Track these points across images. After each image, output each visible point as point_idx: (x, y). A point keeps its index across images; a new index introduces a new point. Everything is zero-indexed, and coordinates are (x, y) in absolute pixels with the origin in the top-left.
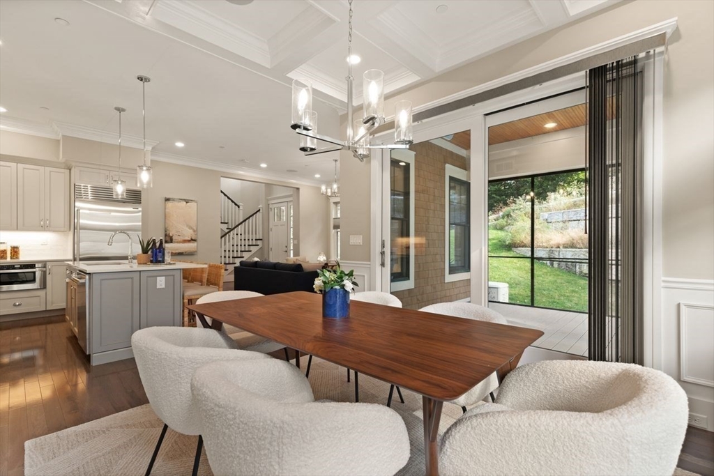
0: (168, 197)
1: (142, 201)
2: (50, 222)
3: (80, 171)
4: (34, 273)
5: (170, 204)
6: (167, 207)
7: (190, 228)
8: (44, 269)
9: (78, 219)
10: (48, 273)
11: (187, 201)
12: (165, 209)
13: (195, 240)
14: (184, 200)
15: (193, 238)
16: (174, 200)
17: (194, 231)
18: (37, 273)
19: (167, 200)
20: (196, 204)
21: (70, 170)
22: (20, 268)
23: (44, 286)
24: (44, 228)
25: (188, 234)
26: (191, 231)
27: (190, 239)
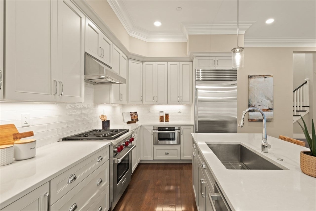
0: (251, 74)
1: (238, 78)
2: (182, 98)
3: (198, 60)
4: (175, 133)
5: (252, 80)
6: (250, 83)
7: (268, 99)
8: (179, 131)
9: (198, 96)
10: (181, 134)
11: (265, 77)
12: (249, 84)
13: (272, 109)
14: (263, 76)
15: (271, 108)
16: (255, 76)
17: (271, 102)
18: (176, 134)
19: (250, 77)
20: (272, 78)
21: (192, 62)
22: (168, 130)
23: (179, 143)
24: (180, 102)
25: (267, 104)
26: (269, 101)
27: (267, 108)
